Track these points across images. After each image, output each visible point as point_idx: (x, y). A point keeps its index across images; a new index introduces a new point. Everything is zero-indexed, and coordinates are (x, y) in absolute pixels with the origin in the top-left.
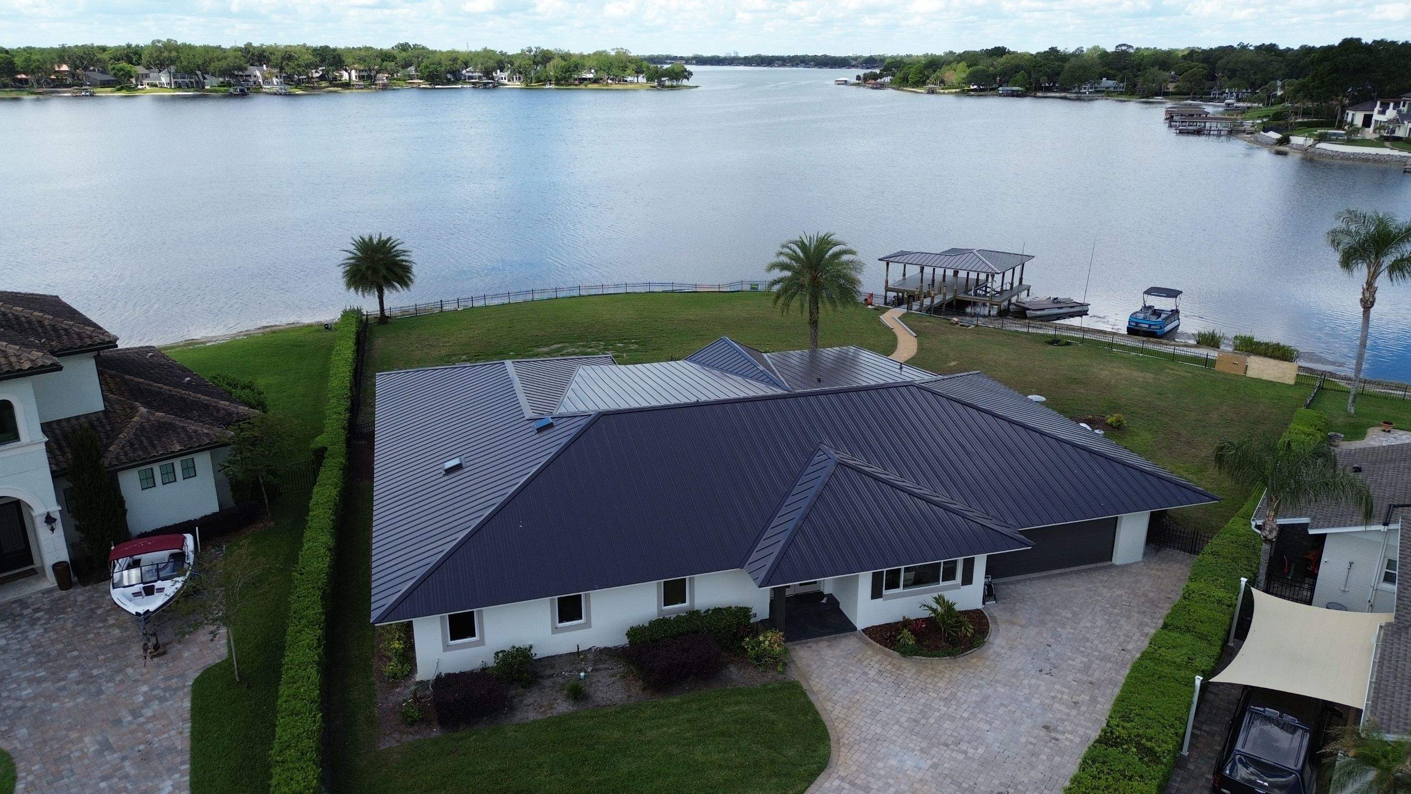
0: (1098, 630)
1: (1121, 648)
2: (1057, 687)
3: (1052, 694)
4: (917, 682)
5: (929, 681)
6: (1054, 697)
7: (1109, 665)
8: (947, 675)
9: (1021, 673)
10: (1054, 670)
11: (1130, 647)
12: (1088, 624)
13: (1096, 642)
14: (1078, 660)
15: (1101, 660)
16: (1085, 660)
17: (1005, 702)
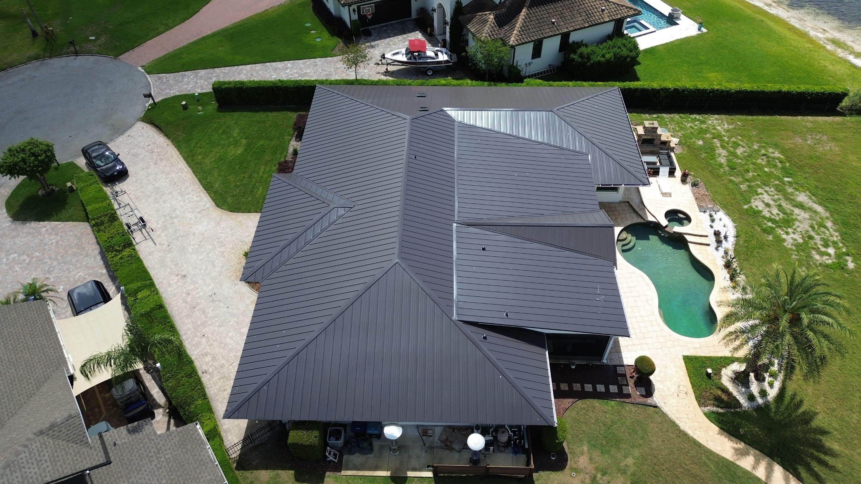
0: (224, 335)
1: (206, 335)
2: (202, 294)
3: (199, 289)
4: (239, 248)
5: (237, 252)
6: (197, 289)
7: (199, 323)
8: (236, 260)
9: (219, 286)
10: (211, 299)
11: (203, 340)
12: (230, 334)
13: (216, 328)
14: (211, 312)
15: (204, 322)
16: (209, 316)
17: (207, 271)
